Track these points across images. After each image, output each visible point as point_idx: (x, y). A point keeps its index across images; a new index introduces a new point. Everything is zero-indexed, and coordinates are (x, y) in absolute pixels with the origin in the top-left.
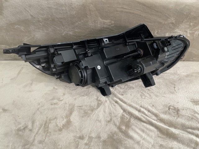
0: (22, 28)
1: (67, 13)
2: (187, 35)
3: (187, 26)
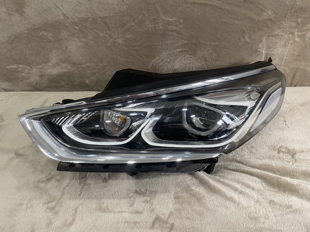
0: (50, 36)
1: (114, 8)
2: (294, 39)
3: (293, 24)
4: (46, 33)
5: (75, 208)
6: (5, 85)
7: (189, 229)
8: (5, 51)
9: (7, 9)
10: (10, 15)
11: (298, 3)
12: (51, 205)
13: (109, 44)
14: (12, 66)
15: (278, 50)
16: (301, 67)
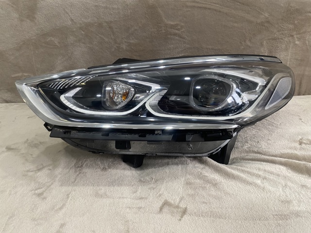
0: (56, 41)
1: (119, 13)
2: (294, 42)
3: (291, 26)
4: (53, 39)
5: (67, 193)
6: (7, 96)
7: (206, 213)
8: (13, 58)
9: (20, 16)
10: (22, 21)
11: (292, 5)
12: (39, 191)
13: (113, 50)
14: (17, 75)
15: (280, 55)
16: (307, 73)
